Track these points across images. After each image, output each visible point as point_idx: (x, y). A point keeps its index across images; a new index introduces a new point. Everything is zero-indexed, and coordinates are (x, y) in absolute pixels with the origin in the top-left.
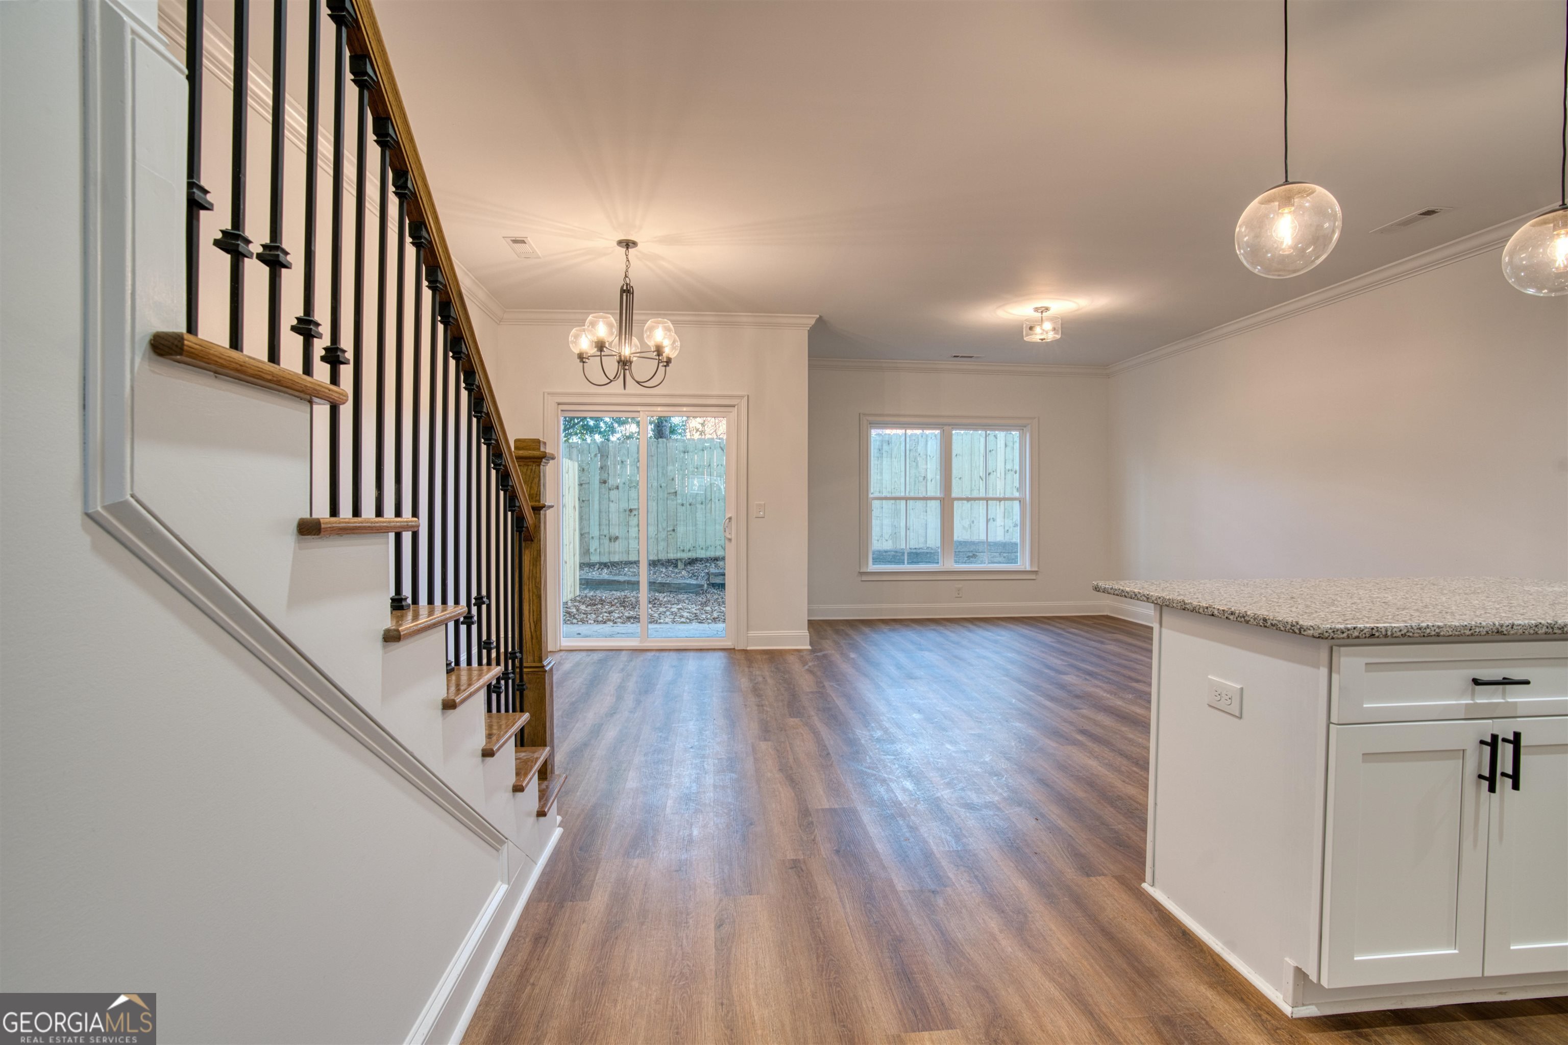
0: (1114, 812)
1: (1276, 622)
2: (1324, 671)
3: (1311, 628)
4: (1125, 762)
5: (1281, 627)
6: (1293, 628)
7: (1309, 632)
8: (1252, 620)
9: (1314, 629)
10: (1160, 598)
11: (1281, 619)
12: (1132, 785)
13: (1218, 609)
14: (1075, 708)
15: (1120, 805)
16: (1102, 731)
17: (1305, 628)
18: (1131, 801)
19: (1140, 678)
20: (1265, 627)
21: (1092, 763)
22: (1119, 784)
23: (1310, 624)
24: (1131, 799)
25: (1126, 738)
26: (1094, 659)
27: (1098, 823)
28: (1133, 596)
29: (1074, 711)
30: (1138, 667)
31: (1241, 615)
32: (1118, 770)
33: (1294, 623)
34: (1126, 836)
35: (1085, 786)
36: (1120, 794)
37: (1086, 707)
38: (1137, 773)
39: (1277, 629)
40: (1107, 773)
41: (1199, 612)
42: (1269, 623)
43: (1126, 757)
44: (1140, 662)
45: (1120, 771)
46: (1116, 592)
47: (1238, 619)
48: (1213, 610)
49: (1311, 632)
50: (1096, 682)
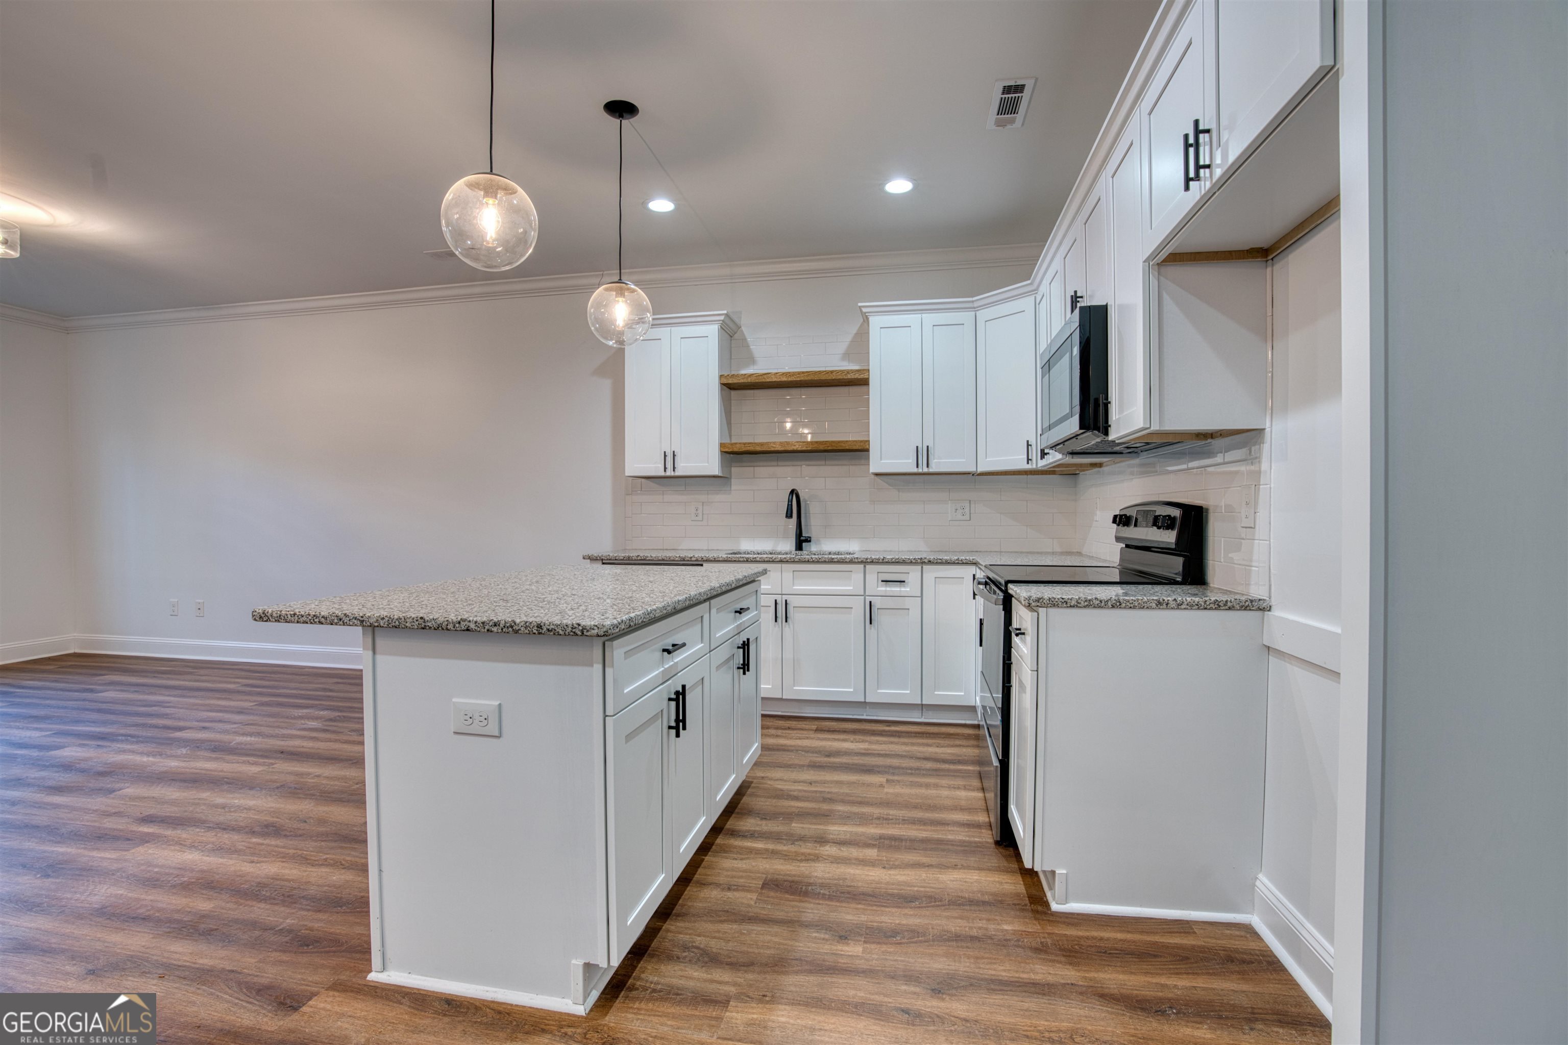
0: (268, 907)
1: (553, 627)
2: (598, 667)
3: (595, 628)
4: (236, 837)
5: (560, 631)
6: (574, 630)
7: (593, 631)
8: (522, 629)
9: (598, 628)
10: (383, 619)
11: (559, 623)
12: (266, 862)
13: (476, 622)
14: (112, 791)
15: (268, 894)
16: (176, 809)
17: (588, 628)
18: (278, 882)
19: (181, 724)
20: (539, 633)
21: (191, 857)
22: (247, 868)
23: (593, 623)
24: (277, 879)
25: (216, 806)
26: (95, 716)
27: (257, 933)
28: (336, 621)
29: (112, 796)
30: (168, 711)
31: (508, 625)
32: (232, 851)
33: (575, 625)
34: (306, 929)
35: (204, 892)
36: (258, 880)
37: (126, 785)
38: (262, 844)
39: (554, 634)
40: (221, 860)
41: (447, 629)
42: (545, 629)
43: (233, 829)
44: (168, 705)
45: (237, 852)
46: (304, 619)
47: (504, 630)
48: (468, 624)
49: (595, 632)
50: (118, 746)
